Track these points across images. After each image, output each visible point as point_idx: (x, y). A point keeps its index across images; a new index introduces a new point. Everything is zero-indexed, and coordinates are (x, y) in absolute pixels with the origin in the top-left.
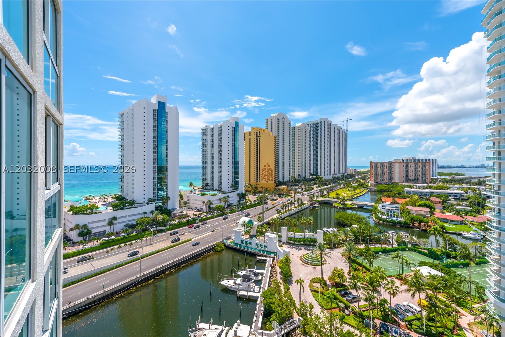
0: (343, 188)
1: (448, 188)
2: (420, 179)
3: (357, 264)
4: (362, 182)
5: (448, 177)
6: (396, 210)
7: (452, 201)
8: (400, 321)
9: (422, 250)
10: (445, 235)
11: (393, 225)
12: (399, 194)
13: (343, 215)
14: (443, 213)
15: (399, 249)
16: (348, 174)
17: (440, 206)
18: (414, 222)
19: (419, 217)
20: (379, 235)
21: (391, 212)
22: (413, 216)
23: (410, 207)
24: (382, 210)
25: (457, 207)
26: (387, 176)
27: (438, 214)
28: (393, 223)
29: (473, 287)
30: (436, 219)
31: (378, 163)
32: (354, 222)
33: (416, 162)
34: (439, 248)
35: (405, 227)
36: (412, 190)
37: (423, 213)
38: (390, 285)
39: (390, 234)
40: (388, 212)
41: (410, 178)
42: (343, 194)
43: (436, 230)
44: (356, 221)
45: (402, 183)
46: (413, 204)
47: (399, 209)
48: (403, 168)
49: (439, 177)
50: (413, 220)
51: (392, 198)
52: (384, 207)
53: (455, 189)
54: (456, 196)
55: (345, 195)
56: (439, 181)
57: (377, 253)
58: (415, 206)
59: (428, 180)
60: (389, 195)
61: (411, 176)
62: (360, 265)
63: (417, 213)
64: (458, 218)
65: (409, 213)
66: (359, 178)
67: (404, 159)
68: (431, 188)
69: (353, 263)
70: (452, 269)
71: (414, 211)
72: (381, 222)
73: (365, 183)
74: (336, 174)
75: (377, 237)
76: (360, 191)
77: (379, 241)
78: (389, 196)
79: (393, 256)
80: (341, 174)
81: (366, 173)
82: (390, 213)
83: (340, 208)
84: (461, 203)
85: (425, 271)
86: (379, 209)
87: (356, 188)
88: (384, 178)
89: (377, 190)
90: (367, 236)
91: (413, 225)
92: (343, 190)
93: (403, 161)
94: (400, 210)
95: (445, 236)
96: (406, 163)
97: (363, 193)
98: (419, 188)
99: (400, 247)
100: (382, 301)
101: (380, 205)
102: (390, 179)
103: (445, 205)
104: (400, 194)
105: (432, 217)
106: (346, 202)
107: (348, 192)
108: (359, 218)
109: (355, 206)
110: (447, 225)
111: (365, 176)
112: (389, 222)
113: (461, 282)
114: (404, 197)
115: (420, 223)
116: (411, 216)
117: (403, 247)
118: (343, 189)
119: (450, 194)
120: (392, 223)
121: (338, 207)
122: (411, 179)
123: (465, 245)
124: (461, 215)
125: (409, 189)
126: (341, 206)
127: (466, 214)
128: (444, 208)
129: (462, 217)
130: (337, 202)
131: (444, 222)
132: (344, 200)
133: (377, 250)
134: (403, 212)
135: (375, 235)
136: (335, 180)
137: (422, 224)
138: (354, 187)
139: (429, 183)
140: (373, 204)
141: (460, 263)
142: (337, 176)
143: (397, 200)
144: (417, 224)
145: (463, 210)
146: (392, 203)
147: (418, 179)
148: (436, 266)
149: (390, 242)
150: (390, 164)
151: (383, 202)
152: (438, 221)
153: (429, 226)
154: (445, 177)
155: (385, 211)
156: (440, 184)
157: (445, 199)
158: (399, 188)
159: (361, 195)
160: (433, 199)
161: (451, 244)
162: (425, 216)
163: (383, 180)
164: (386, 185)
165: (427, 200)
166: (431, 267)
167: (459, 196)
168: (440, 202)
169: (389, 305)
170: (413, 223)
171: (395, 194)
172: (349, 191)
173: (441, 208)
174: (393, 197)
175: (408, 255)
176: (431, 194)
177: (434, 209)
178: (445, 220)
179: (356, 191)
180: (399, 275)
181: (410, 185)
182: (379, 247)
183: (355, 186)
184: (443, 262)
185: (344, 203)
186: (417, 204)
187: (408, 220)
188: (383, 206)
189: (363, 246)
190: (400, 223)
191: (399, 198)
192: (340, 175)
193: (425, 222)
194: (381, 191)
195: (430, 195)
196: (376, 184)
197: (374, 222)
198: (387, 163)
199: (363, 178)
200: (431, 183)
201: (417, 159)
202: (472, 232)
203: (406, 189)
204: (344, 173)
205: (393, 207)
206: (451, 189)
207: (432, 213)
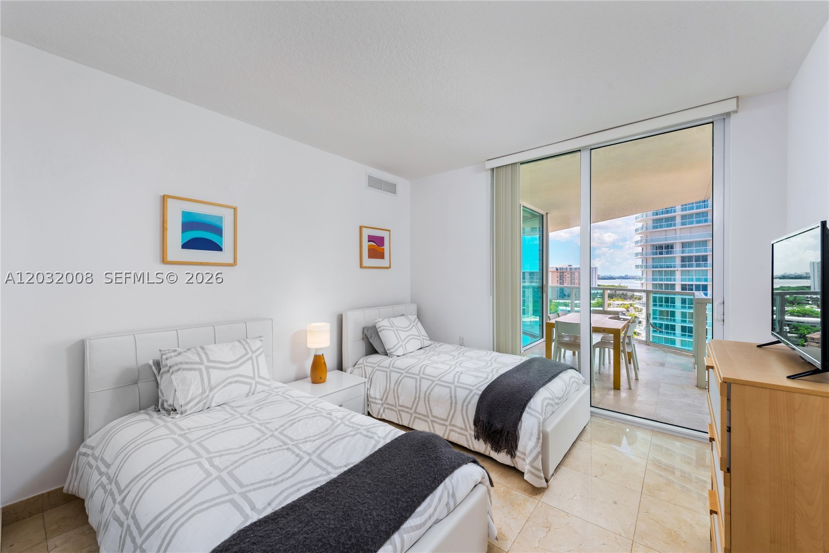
41: (565, 292)
45: (556, 300)
48: (556, 279)
56: (599, 296)
67: (558, 267)
93: (557, 269)
122: (567, 294)
181: (564, 303)
206: (611, 306)
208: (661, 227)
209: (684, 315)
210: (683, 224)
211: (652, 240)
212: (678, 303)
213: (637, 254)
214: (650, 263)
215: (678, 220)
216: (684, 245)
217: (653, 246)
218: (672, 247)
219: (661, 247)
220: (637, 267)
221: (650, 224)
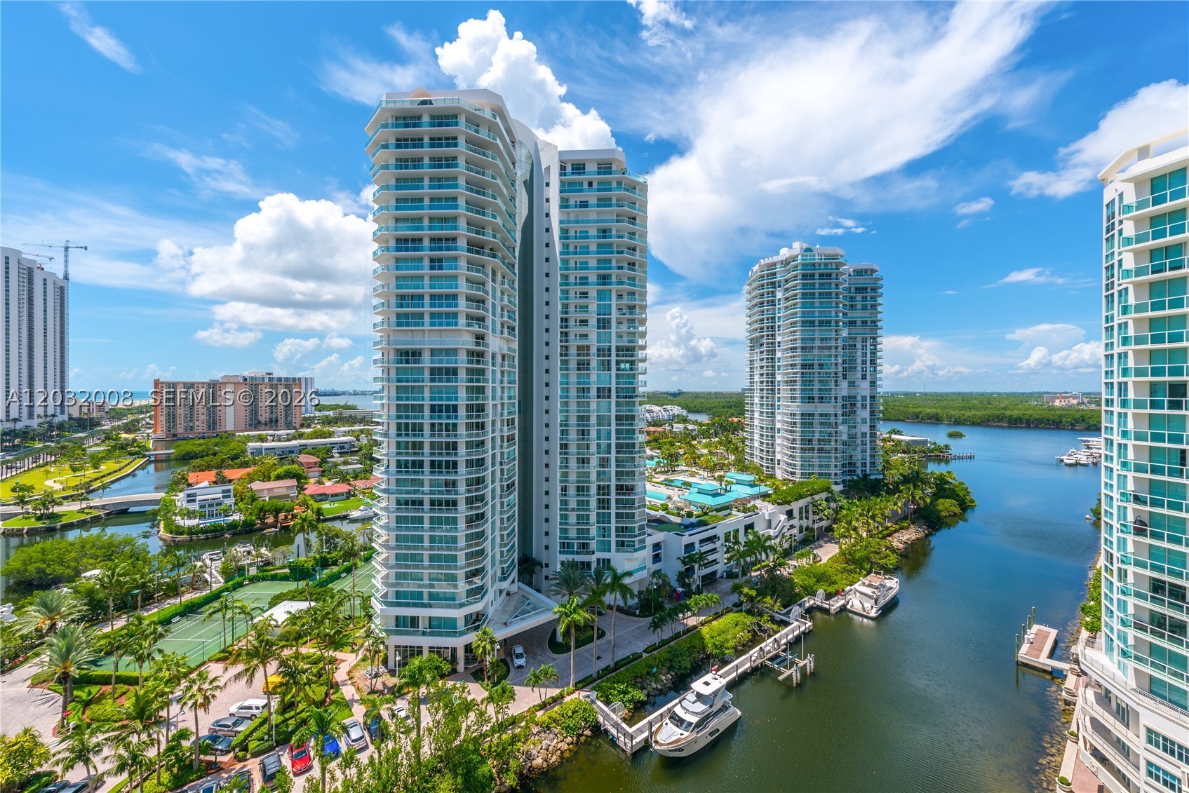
0: (46, 464)
1: (330, 435)
2: (282, 421)
3: (97, 683)
4: (126, 439)
5: (331, 413)
6: (224, 497)
7: (337, 458)
8: (220, 759)
9: (278, 571)
10: (320, 526)
11: (215, 537)
12: (232, 459)
13: (43, 552)
14: (320, 483)
15: (227, 589)
16: (70, 418)
17: (315, 472)
18: (264, 515)
19: (275, 502)
20: (174, 573)
21: (211, 505)
22: (261, 503)
23: (256, 486)
24: (185, 505)
25: (342, 468)
26: (204, 417)
27: (312, 488)
28: (217, 531)
29: (358, 602)
30: (308, 498)
31: (179, 383)
32: (91, 561)
33: (274, 383)
34: (310, 555)
35: (245, 532)
36: (265, 445)
37: (283, 492)
38: (195, 688)
39: (208, 561)
40: (201, 507)
41: (260, 418)
42: (49, 483)
43: (304, 520)
44: (95, 557)
45: (243, 431)
46: (265, 477)
47: (232, 494)
49: (318, 414)
50: (262, 512)
51: (214, 472)
52: (191, 498)
53: (341, 434)
54: (343, 448)
55: (58, 487)
56: (317, 422)
57: (166, 622)
58: (269, 479)
59: (297, 421)
60: (209, 465)
61: (264, 415)
62: (105, 680)
63: (271, 495)
64: (343, 488)
65: (254, 499)
66: (114, 429)
67: (246, 374)
68: (301, 436)
69: (78, 689)
70: (330, 586)
71: (266, 492)
72: (185, 537)
73: (134, 440)
74: (15, 420)
75: (168, 580)
76: (117, 467)
77: (173, 590)
78: (209, 467)
79: (212, 610)
80: (42, 420)
81: (141, 412)
82: (208, 508)
83: (32, 532)
84: (350, 459)
85: (280, 613)
86: (179, 504)
87: (103, 458)
88: (197, 423)
89: (173, 457)
90: (136, 588)
91: (263, 523)
92: (48, 472)
93: (245, 380)
94: (235, 496)
95: (320, 529)
96: (253, 385)
97: (129, 470)
98: (278, 439)
99: (231, 583)
100: (173, 740)
101: (181, 495)
102: (213, 422)
103: (326, 466)
104: (237, 459)
105: (300, 496)
106: (57, 509)
107: (69, 475)
108: (110, 545)
109: (95, 513)
110: (325, 506)
111: (138, 421)
112: (204, 531)
113: (340, 604)
114: (245, 465)
115: (276, 517)
116: (259, 503)
117: (238, 579)
118: (48, 468)
119: (333, 445)
120: (212, 531)
121: (20, 530)
122: (263, 421)
123: (351, 533)
124: (349, 480)
125: (258, 444)
126: (39, 525)
127: (356, 478)
128: (323, 474)
129: (350, 485)
130: (17, 515)
131: (322, 500)
132: (49, 500)
133: (166, 614)
134: (240, 498)
135: (162, 577)
136: (9, 441)
137: (282, 516)
138: (92, 457)
139: (298, 426)
140: (160, 495)
141: (343, 568)
142: (19, 426)
143: (228, 473)
144: (270, 520)
145: (351, 472)
146: (215, 482)
147: (277, 421)
148: (301, 593)
149: (207, 581)
150: (213, 386)
151: (190, 485)
152: (312, 502)
153: (294, 516)
154: (327, 413)
155: (195, 507)
156: (319, 426)
157: (325, 455)
158: (233, 445)
159: (122, 478)
160: (303, 458)
161: (330, 540)
162: (286, 497)
163: (192, 428)
164: (202, 441)
165: (293, 462)
166: (293, 598)
167: (347, 446)
168: (315, 463)
169: (193, 738)
170: (262, 519)
171: (223, 460)
172: (74, 470)
173: (317, 474)
174: (219, 467)
175: (250, 595)
176: (302, 449)
177: (306, 478)
178: (323, 497)
179: (103, 467)
180: (223, 651)
181: (260, 435)
182: (173, 604)
183: (99, 452)
184: (315, 579)
185: (52, 514)
186: (273, 475)
187: (251, 514)
188: (189, 496)
189: (120, 624)
190: (233, 526)
191: (233, 467)
192: (35, 423)
193: (288, 511)
194: (186, 458)
195: (300, 452)
196: (173, 438)
197: (161, 543)
198: (203, 383)
199: (129, 428)
200: (302, 426)
201: (275, 376)
202: (362, 508)
203: (250, 444)
204: (54, 416)
205: (216, 493)
206: (335, 436)
207: (301, 488)
208: (408, 324)
209: (432, 445)
210: (432, 324)
211: (396, 342)
212: (427, 431)
213: (376, 362)
214: (393, 375)
215: (427, 319)
216: (433, 352)
217: (397, 350)
218: (420, 354)
219: (407, 353)
220: (376, 379)
221: (393, 319)
